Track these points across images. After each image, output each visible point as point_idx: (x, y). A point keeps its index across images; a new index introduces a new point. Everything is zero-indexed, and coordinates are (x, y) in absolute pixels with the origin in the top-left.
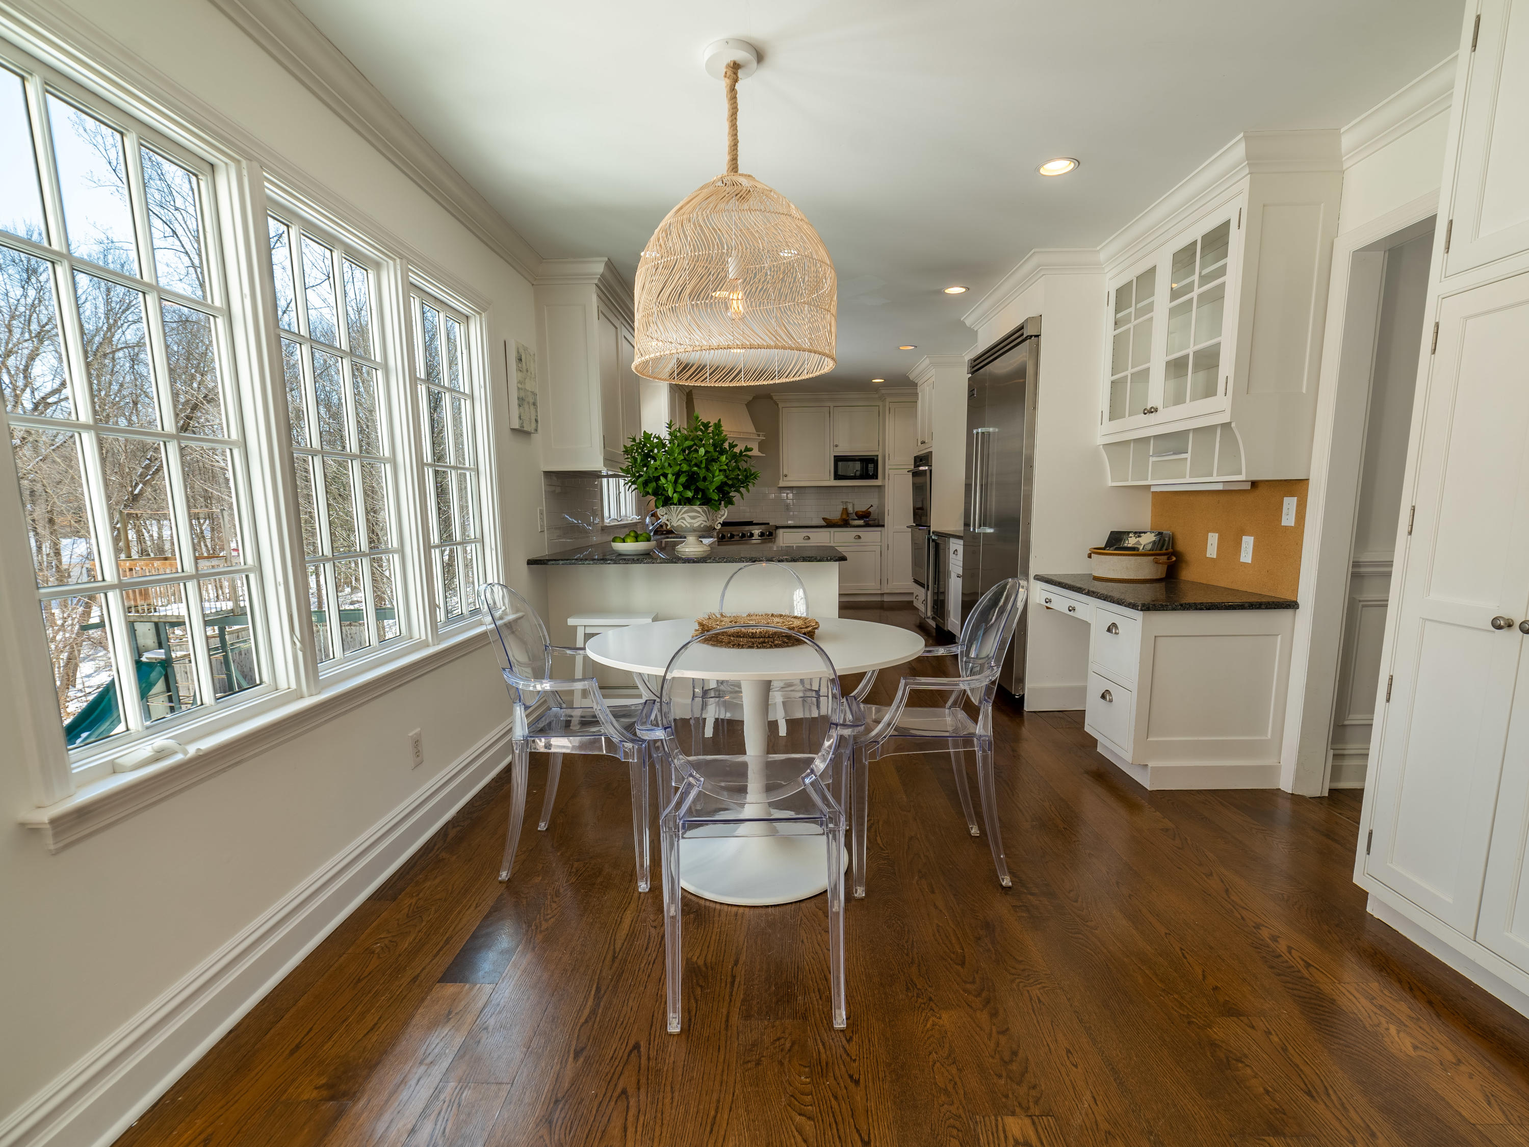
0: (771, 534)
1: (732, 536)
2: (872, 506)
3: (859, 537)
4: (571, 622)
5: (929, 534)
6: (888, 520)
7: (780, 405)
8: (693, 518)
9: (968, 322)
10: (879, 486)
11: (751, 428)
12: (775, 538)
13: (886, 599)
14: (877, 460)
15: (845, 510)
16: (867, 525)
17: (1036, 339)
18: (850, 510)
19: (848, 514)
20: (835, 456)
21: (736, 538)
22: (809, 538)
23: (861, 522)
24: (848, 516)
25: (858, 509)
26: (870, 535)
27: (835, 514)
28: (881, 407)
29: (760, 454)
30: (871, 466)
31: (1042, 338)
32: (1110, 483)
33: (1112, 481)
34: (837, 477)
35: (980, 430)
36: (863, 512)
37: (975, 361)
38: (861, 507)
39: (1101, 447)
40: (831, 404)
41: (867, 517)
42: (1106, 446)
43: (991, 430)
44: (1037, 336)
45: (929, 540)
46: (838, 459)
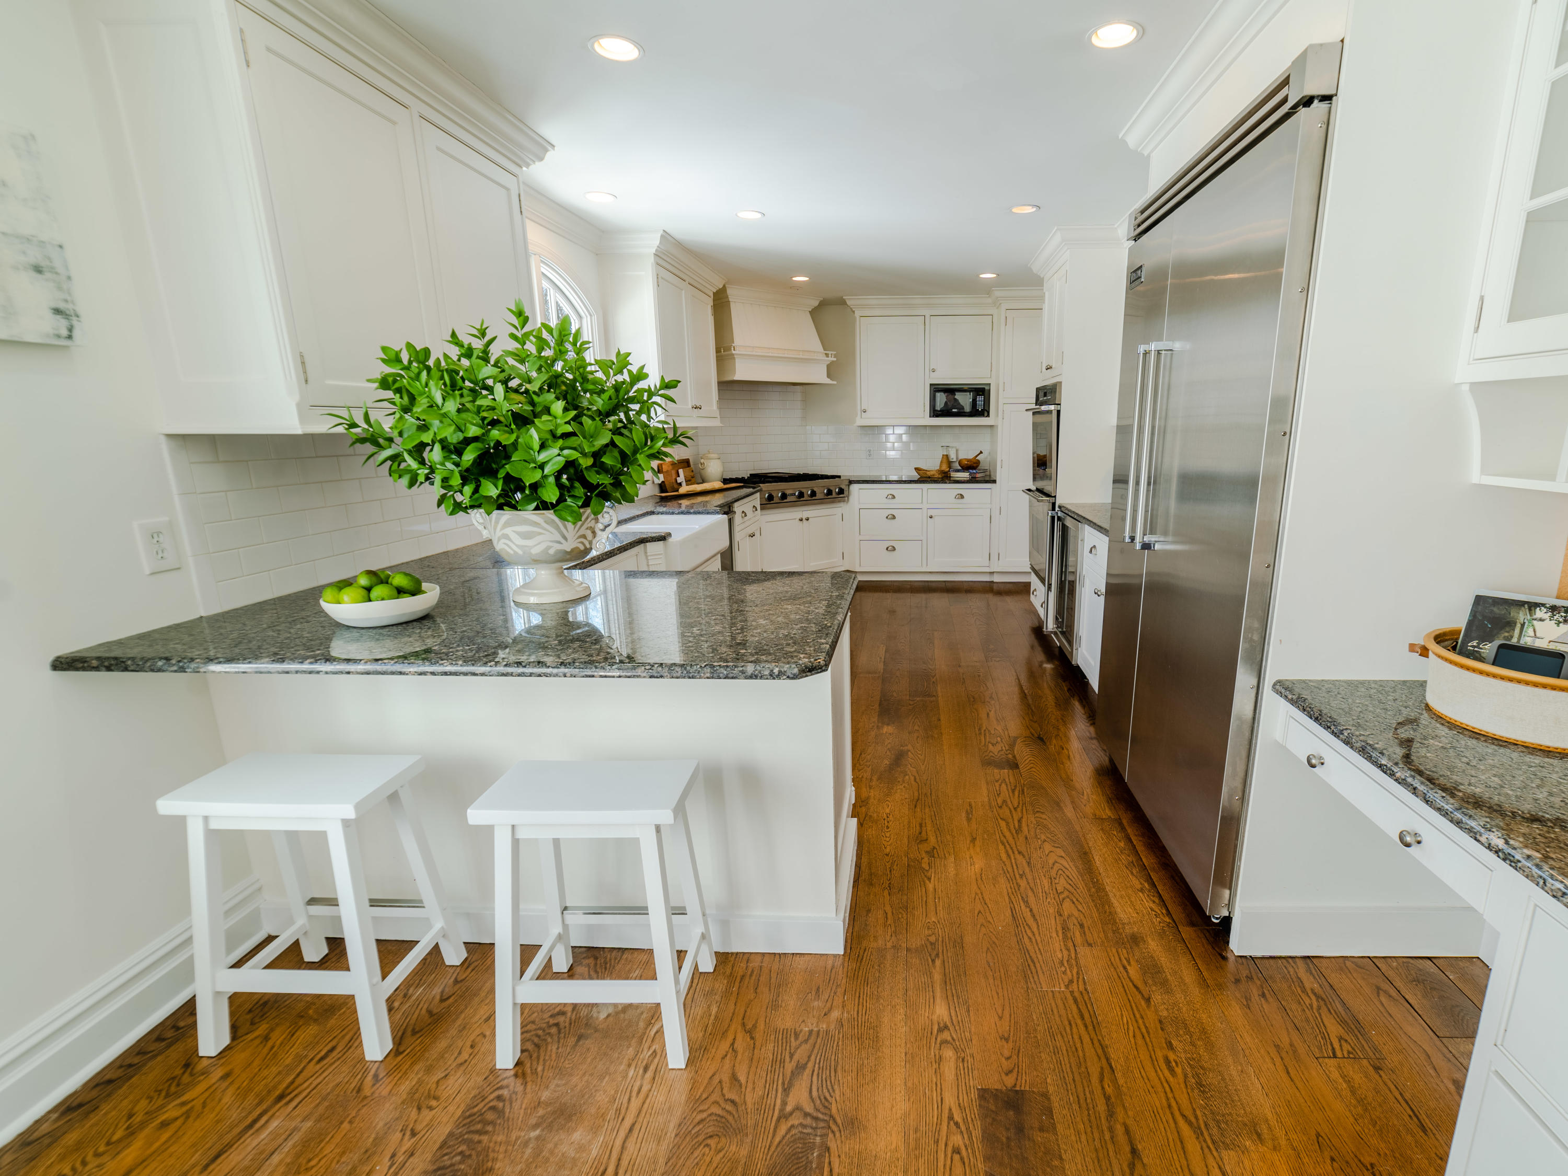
0: (841, 491)
1: (784, 496)
2: (981, 452)
3: (962, 497)
4: (167, 806)
5: (1053, 509)
6: (999, 475)
7: (858, 313)
8: (526, 536)
9: (1132, 141)
10: (992, 426)
11: (815, 344)
12: (848, 497)
13: (997, 579)
14: (989, 390)
15: (946, 457)
16: (973, 480)
17: (1324, 105)
18: (953, 457)
19: (950, 463)
20: (931, 385)
21: (789, 499)
22: (894, 497)
23: (965, 475)
24: (950, 467)
25: (962, 456)
26: (976, 493)
27: (933, 464)
28: (995, 317)
29: (828, 381)
30: (980, 399)
31: (1340, 103)
32: (1476, 476)
33: (1484, 471)
34: (935, 413)
35: (1153, 346)
36: (968, 460)
37: (1142, 212)
38: (967, 454)
39: (1466, 388)
40: (927, 313)
41: (974, 468)
42: (1477, 388)
43: (1177, 346)
44: (1327, 98)
45: (1053, 518)
46: (936, 389)
